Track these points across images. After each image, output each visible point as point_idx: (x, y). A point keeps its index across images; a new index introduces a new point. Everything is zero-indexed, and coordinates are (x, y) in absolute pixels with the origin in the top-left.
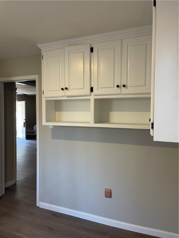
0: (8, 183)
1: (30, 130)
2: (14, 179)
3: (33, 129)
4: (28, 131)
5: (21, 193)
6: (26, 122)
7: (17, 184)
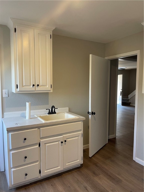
0: (110, 136)
1: (125, 98)
2: (114, 134)
3: (128, 97)
4: (124, 98)
5: (120, 146)
6: (122, 92)
7: (116, 138)
